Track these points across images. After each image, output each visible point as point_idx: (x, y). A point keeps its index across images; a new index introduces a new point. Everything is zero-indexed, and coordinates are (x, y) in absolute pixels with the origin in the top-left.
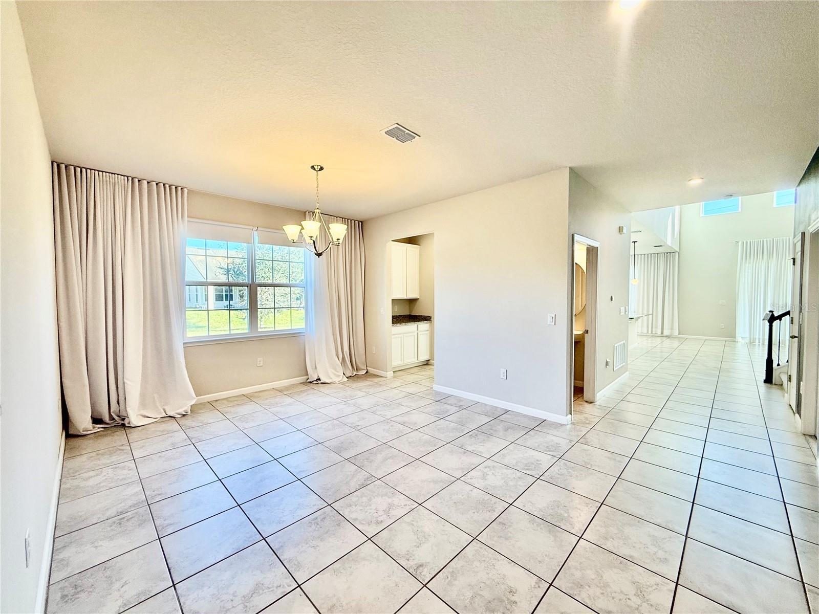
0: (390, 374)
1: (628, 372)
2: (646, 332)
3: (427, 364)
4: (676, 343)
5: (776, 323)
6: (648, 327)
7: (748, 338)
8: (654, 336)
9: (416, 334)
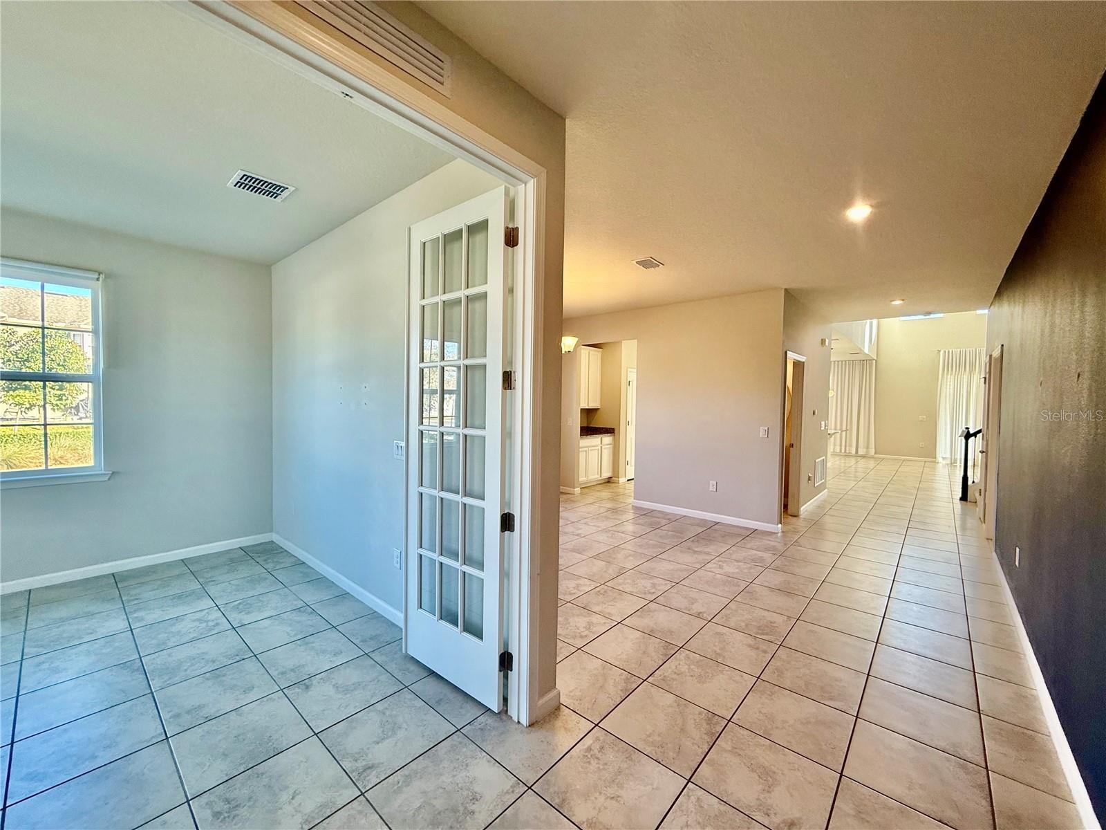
0: (577, 490)
1: (826, 490)
2: (838, 451)
3: (608, 482)
4: (872, 464)
5: (971, 440)
6: (841, 446)
7: (949, 459)
8: (847, 455)
9: (600, 448)
